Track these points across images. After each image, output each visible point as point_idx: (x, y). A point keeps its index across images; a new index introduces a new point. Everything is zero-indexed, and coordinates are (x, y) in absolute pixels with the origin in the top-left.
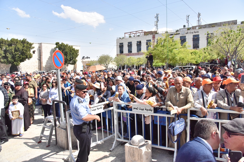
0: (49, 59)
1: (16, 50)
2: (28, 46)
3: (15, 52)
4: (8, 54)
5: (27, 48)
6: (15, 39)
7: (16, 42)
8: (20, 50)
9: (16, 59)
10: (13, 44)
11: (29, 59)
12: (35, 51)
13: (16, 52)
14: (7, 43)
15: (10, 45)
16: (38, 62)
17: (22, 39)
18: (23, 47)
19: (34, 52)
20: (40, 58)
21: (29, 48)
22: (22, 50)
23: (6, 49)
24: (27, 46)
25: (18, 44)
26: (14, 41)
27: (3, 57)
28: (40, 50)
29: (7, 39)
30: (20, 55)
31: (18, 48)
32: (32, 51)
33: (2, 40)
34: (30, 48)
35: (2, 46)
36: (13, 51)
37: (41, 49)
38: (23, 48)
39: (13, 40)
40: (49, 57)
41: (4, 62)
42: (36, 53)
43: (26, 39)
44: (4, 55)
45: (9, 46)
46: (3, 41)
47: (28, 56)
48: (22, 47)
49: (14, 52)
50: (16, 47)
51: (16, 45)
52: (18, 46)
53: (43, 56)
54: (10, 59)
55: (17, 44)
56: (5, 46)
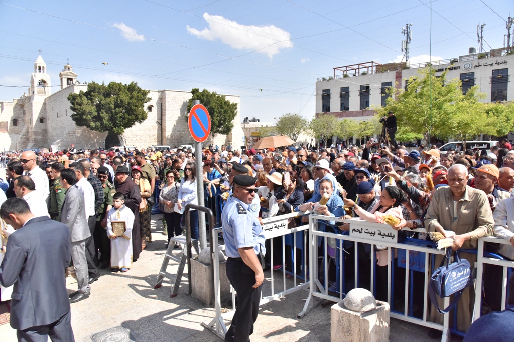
0: (178, 122)
1: (117, 105)
2: (139, 96)
3: (115, 109)
4: (103, 113)
5: (138, 99)
6: (117, 82)
7: (118, 89)
8: (126, 104)
9: (118, 122)
10: (112, 92)
11: (141, 122)
12: (152, 106)
13: (117, 109)
14: (102, 91)
15: (107, 95)
16: (157, 128)
17: (129, 83)
18: (131, 98)
19: (150, 108)
20: (161, 119)
21: (141, 101)
22: (129, 103)
23: (100, 102)
24: (137, 96)
25: (121, 92)
26: (115, 87)
27: (95, 117)
28: (161, 104)
29: (103, 83)
30: (124, 115)
31: (121, 100)
32: (146, 105)
33: (94, 86)
34: (143, 99)
35: (93, 97)
36: (113, 106)
37: (163, 103)
38: (131, 101)
39: (113, 85)
40: (179, 117)
41: (95, 128)
42: (155, 110)
43: (136, 83)
44: (96, 114)
45: (105, 97)
46: (95, 88)
47: (140, 116)
49: (113, 108)
50: (117, 99)
51: (118, 95)
52: (121, 96)
53: (166, 116)
54: (107, 122)
56: (99, 97)
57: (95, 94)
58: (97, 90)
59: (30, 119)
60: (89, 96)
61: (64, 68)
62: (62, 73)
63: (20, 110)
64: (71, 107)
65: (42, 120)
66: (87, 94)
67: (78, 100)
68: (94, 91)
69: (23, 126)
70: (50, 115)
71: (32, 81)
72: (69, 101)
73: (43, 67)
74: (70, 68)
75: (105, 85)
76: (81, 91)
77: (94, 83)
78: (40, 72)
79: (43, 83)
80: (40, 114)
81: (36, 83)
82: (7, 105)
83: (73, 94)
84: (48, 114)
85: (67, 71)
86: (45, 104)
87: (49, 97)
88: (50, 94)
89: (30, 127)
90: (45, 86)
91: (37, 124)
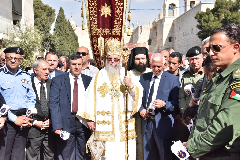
15: (234, 10)
23: (226, 18)
45: (231, 12)
46: (222, 4)
56: (225, 13)
57: (222, 10)
58: (224, 6)
59: (161, 39)
60: (216, 13)
63: (153, 32)
65: (170, 39)
66: (215, 11)
67: (206, 17)
69: (155, 45)
70: (178, 35)
72: (197, 20)
76: (208, 9)
79: (173, 7)
80: (169, 34)
81: (167, 7)
82: (145, 28)
83: (200, 13)
84: (175, 34)
86: (173, 25)
87: (178, 18)
88: (178, 16)
89: (161, 46)
90: (174, 9)
91: (166, 43)
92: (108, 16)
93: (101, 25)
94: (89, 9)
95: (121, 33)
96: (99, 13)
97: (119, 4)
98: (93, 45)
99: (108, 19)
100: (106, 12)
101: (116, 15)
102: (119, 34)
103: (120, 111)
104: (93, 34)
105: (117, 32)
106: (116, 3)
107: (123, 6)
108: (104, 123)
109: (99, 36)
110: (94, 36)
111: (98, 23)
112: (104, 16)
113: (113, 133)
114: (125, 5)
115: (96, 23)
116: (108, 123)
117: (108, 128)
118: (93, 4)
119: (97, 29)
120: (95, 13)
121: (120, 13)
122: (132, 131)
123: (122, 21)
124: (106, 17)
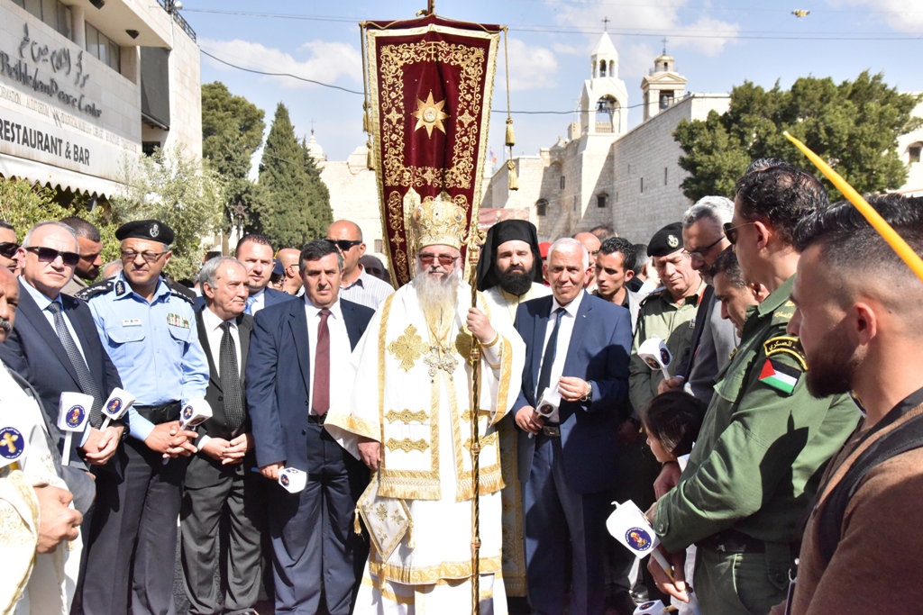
2: (887, 114)
5: (881, 124)
6: (817, 78)
7: (819, 96)
8: (841, 141)
10: (801, 108)
14: (772, 107)
15: (786, 115)
17: (853, 79)
18: (859, 122)
19: (915, 151)
21: (892, 128)
22: (851, 137)
23: (763, 141)
24: (881, 115)
25: (831, 104)
26: (810, 92)
29: (777, 84)
31: (829, 131)
32: (905, 142)
33: (748, 96)
34: (900, 124)
35: (746, 129)
38: (859, 130)
39: (806, 88)
45: (778, 125)
46: (751, 101)
47: (883, 178)
48: (852, 124)
50: (817, 125)
51: (821, 114)
52: (827, 118)
55: (826, 107)
57: (750, 118)
58: (757, 108)
59: (576, 199)
60: (735, 126)
61: (653, 65)
62: (648, 78)
63: (553, 177)
64: (682, 159)
65: (601, 200)
66: (729, 121)
67: (705, 138)
68: (746, 110)
69: (558, 215)
70: (624, 186)
71: (585, 101)
72: (679, 144)
73: (612, 62)
74: (669, 64)
75: (780, 91)
76: (712, 114)
77: (749, 85)
78: (603, 75)
79: (609, 105)
80: (599, 183)
81: (593, 105)
82: (527, 165)
83: (689, 123)
84: (616, 184)
85: (661, 73)
86: (611, 157)
87: (624, 138)
88: (624, 132)
89: (574, 218)
90: (613, 110)
91: (590, 211)
92: (436, 130)
93: (414, 155)
94: (381, 108)
95: (472, 183)
96: (409, 121)
97: (469, 97)
98: (387, 213)
99: (435, 142)
100: (430, 118)
101: (458, 129)
102: (465, 185)
103: (455, 410)
104: (389, 182)
105: (461, 178)
106: (462, 94)
107: (481, 104)
108: (408, 445)
109: (407, 188)
110: (393, 188)
111: (407, 151)
112: (423, 130)
113: (434, 475)
114: (486, 101)
115: (401, 149)
116: (422, 445)
117: (420, 461)
118: (393, 95)
119: (402, 168)
120: (399, 121)
121: (471, 124)
122: (492, 469)
123: (476, 147)
124: (430, 133)
